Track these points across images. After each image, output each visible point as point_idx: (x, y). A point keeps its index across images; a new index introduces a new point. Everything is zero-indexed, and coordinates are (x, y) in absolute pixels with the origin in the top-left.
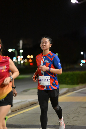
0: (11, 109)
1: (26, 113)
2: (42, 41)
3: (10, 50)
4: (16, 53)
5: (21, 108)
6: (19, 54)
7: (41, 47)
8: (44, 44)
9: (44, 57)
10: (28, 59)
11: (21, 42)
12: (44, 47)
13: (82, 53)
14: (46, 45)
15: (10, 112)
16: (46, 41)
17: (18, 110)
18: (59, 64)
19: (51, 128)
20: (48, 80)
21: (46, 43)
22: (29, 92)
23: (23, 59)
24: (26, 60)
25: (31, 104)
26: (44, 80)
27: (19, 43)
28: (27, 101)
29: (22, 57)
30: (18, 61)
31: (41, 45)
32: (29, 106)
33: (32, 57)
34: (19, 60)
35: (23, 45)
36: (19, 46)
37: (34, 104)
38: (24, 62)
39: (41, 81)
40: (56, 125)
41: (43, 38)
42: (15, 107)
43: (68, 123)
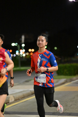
0: (14, 98)
1: (28, 101)
2: (38, 38)
3: (13, 44)
4: (19, 47)
5: (24, 97)
6: (21, 48)
7: (38, 45)
8: (41, 42)
9: (40, 55)
10: (30, 53)
11: (23, 37)
12: (40, 45)
14: (42, 43)
15: (13, 100)
16: (43, 39)
17: (21, 98)
18: (55, 61)
19: (51, 115)
20: (44, 78)
21: (42, 41)
22: (30, 82)
23: (25, 52)
24: (27, 54)
26: (40, 77)
27: (21, 38)
28: (28, 90)
29: (24, 50)
30: (20, 55)
31: (38, 42)
32: (31, 95)
33: (33, 50)
34: (21, 53)
35: (25, 39)
36: (21, 41)
38: (26, 55)
39: (37, 78)
40: (55, 112)
41: (40, 36)
42: (18, 96)
43: (66, 110)
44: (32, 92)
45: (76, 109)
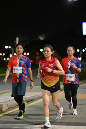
0: (8, 106)
3: (6, 47)
4: (13, 50)
11: (17, 39)
13: (78, 50)
17: (15, 106)
25: (27, 101)
26: (70, 77)
33: (28, 54)
37: (30, 101)
42: (12, 104)
43: (65, 120)
44: (27, 99)
45: (76, 118)
